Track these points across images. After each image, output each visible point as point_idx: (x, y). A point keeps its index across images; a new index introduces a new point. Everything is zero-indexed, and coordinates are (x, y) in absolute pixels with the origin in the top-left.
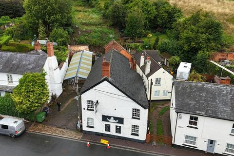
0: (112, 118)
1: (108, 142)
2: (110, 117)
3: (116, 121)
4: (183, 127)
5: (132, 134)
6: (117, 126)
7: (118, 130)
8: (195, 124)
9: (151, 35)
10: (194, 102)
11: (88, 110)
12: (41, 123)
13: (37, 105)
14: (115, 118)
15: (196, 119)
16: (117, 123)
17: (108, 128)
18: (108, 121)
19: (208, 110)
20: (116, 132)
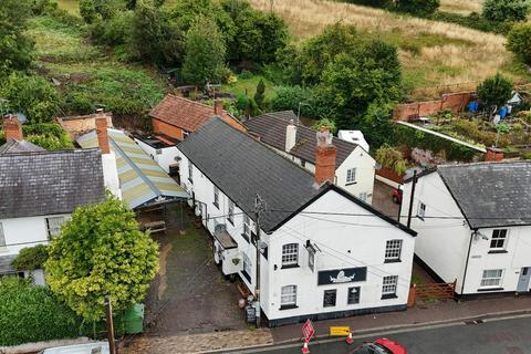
0: (342, 273)
1: (347, 328)
2: (335, 273)
3: (349, 279)
4: (480, 257)
5: (384, 297)
6: (350, 289)
7: (354, 296)
8: (501, 244)
9: (235, 79)
10: (494, 203)
11: (283, 267)
12: (140, 335)
13: (143, 287)
14: (348, 272)
15: (504, 233)
16: (353, 280)
17: (330, 298)
18: (332, 283)
19: (522, 213)
20: (350, 302)
